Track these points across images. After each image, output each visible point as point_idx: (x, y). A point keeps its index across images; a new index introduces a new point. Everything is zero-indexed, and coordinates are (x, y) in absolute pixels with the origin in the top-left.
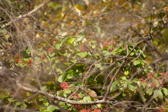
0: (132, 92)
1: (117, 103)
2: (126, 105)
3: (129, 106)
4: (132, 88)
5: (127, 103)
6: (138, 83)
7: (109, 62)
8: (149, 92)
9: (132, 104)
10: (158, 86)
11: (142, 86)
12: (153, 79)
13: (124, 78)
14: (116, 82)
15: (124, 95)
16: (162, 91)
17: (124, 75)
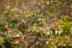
0: (37, 33)
1: (31, 37)
2: (34, 38)
3: (36, 38)
4: (38, 31)
5: (35, 37)
6: (40, 28)
7: (28, 19)
8: (44, 32)
9: (37, 37)
10: (48, 30)
11: (41, 30)
12: (46, 27)
13: (34, 26)
14: (31, 28)
15: (34, 34)
16: (50, 32)
17: (34, 25)
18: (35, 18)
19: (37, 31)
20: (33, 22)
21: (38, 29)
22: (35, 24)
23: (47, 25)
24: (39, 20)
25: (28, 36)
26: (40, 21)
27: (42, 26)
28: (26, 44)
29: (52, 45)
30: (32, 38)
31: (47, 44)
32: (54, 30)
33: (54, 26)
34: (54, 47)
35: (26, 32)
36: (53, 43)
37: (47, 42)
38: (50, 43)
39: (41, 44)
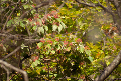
18: (18, 4)
19: (22, 26)
20: (15, 11)
21: (24, 23)
22: (18, 14)
23: (40, 16)
24: (25, 7)
25: (6, 34)
26: (27, 9)
27: (30, 17)
28: (4, 48)
29: (47, 49)
30: (14, 37)
31: (39, 47)
32: (50, 23)
33: (50, 17)
34: (50, 52)
35: (4, 28)
36: (48, 46)
37: (39, 45)
38: (44, 45)
39: (29, 48)
